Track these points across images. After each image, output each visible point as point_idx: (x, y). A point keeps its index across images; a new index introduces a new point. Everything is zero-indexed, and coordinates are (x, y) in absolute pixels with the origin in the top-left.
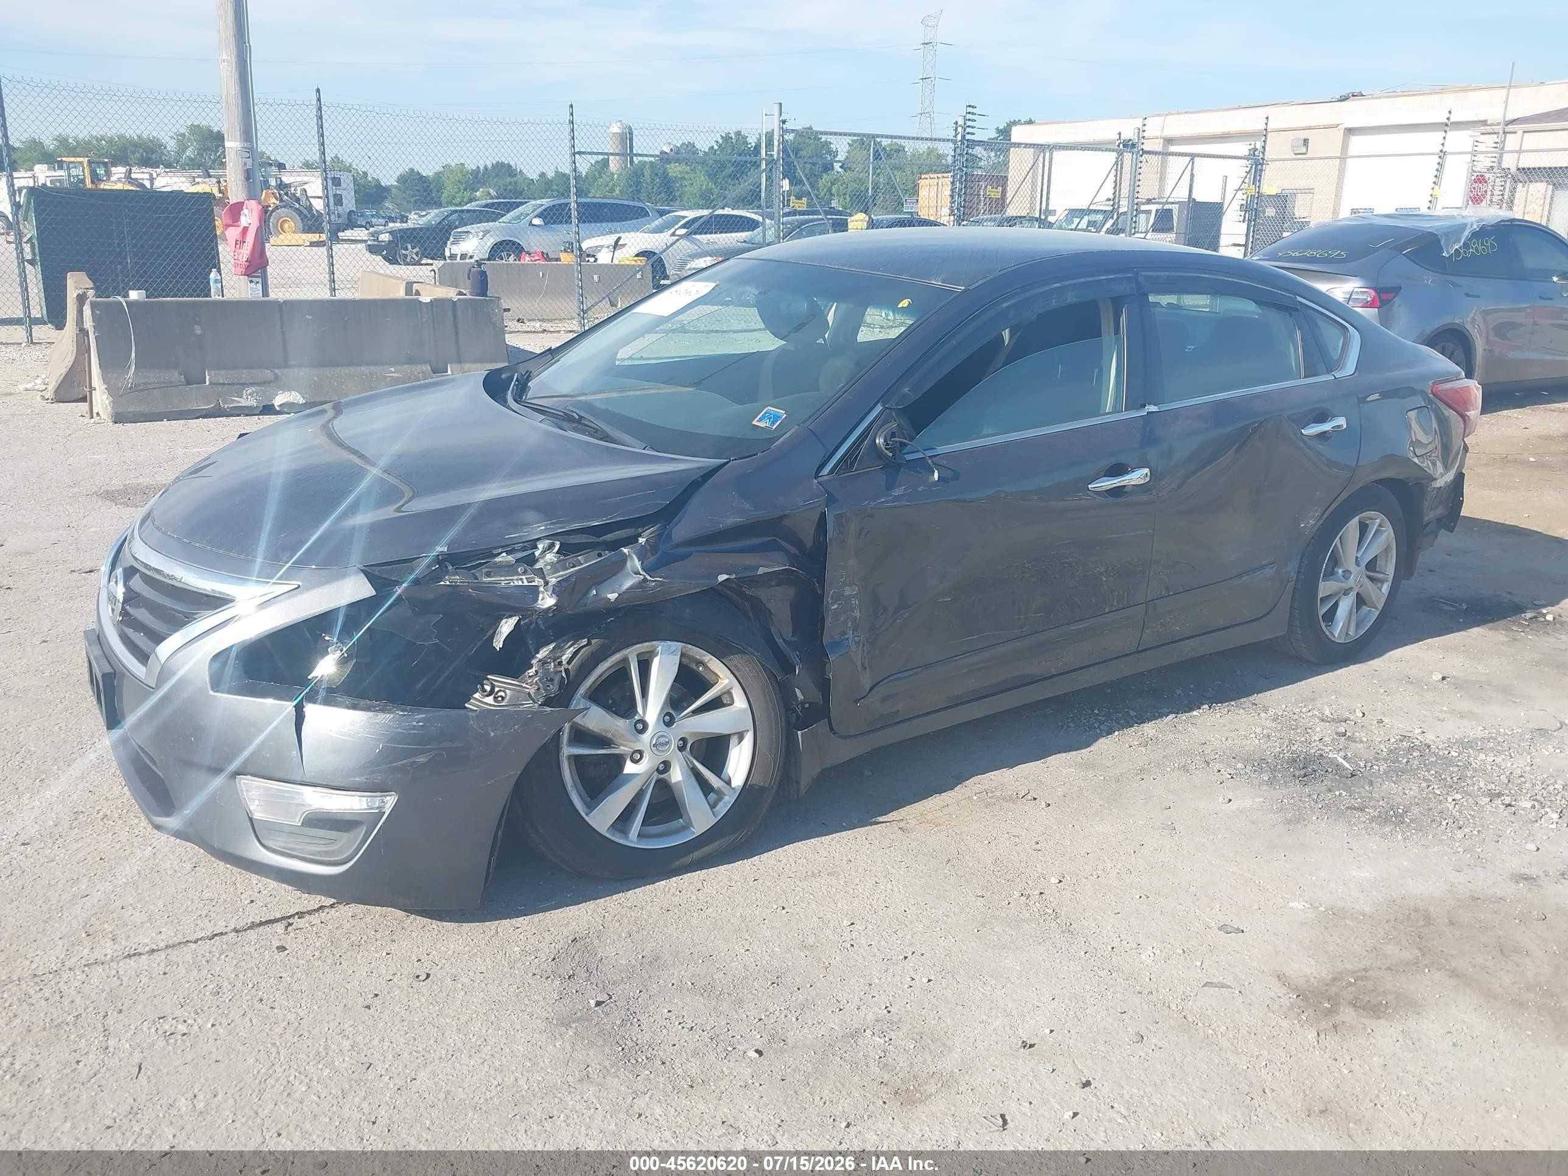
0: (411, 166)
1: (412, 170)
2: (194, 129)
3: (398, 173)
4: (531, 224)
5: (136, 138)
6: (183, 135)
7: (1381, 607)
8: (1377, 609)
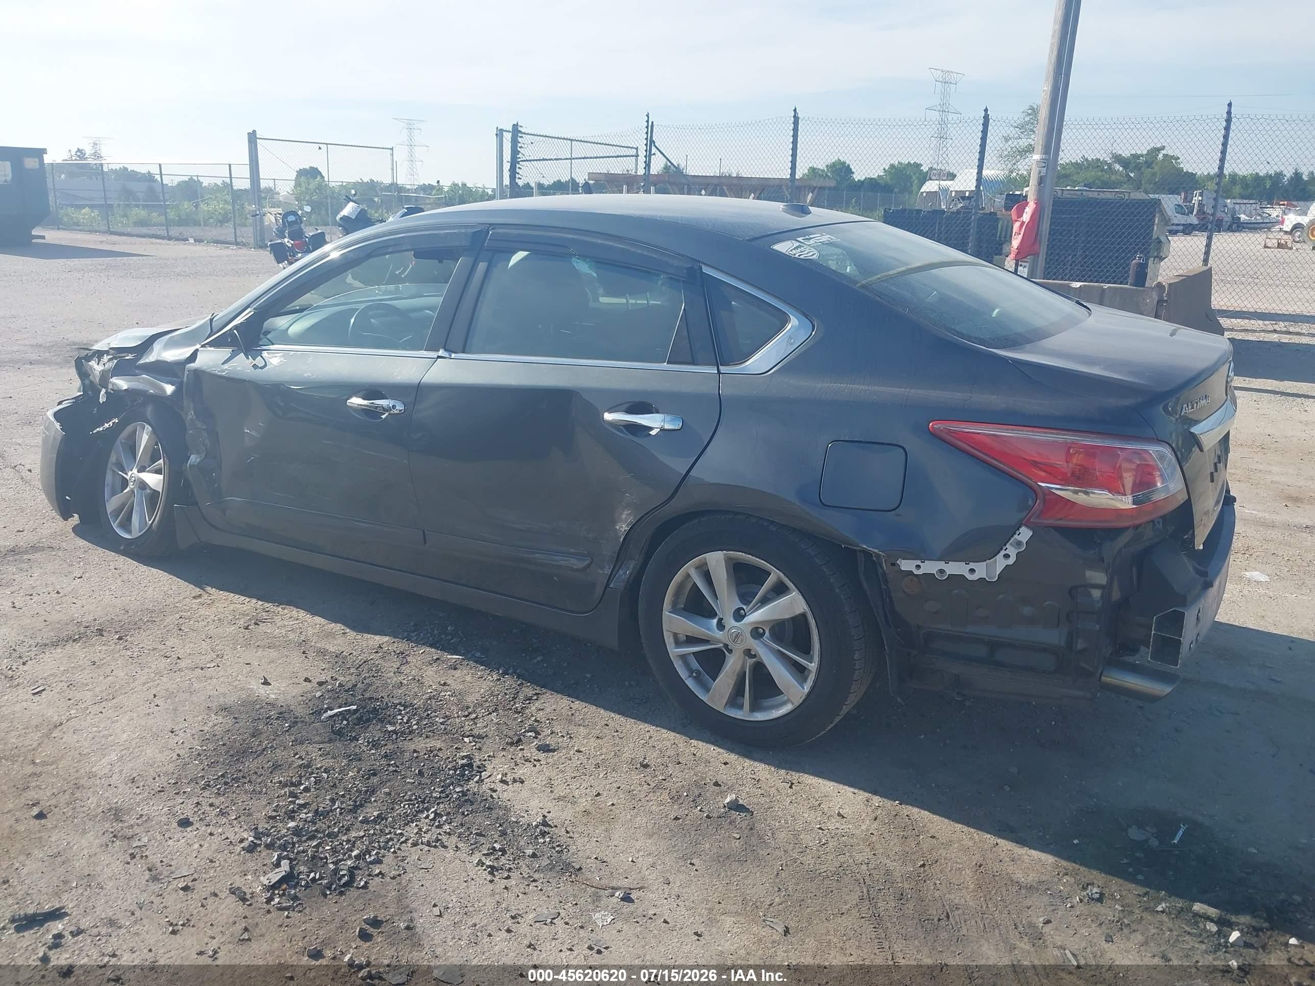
7: (797, 704)
8: (792, 703)
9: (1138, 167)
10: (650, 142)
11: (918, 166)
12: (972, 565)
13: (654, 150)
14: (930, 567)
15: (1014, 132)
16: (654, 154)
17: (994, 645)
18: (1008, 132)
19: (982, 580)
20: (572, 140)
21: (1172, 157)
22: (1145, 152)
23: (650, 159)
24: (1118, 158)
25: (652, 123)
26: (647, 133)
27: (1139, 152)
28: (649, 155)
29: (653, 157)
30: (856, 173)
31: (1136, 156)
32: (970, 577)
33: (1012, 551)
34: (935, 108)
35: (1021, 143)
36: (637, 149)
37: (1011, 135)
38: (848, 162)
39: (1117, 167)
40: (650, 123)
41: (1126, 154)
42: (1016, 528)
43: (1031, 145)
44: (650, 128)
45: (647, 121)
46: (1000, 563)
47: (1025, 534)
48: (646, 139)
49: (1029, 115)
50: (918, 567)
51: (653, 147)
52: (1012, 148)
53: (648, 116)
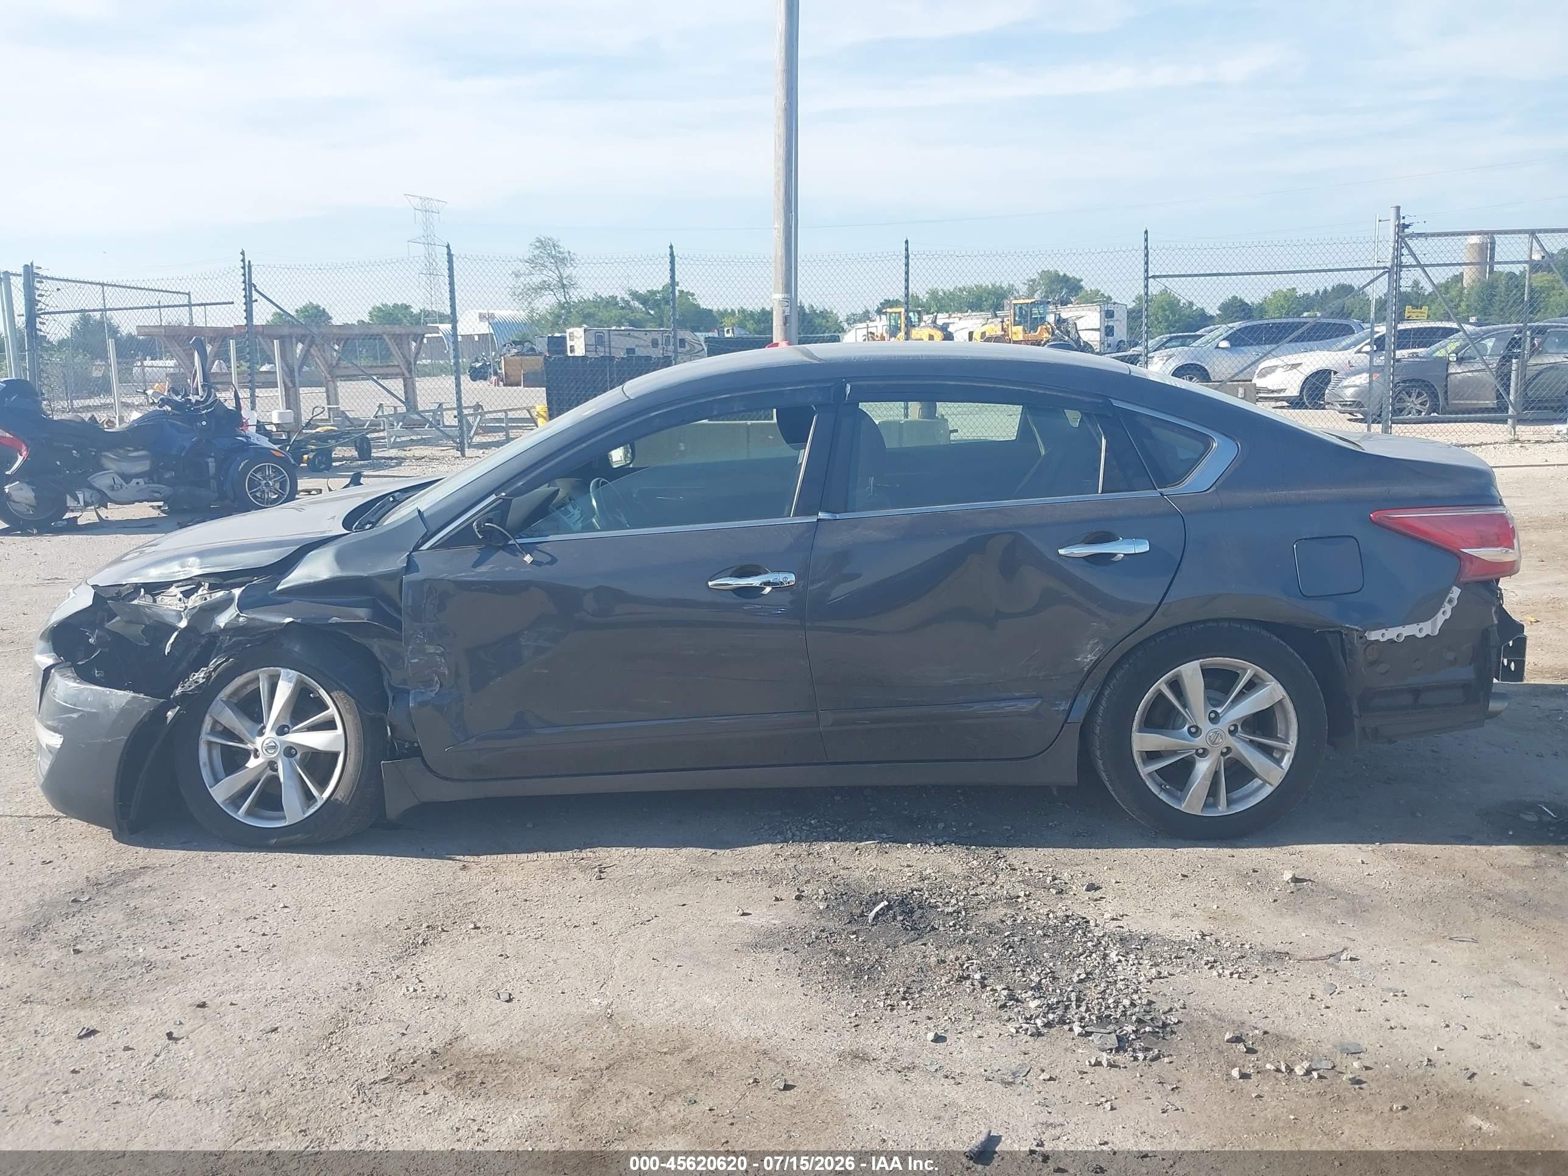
0: (1234, 293)
1: (1235, 298)
2: (1044, 274)
3: (1221, 301)
4: (1217, 347)
5: (990, 287)
6: (1034, 281)
7: (1276, 784)
8: (1271, 784)
9: (657, 305)
10: (249, 286)
11: (407, 307)
12: (1421, 625)
13: (255, 296)
14: (1391, 634)
15: (524, 268)
16: (256, 301)
17: (1416, 692)
18: (518, 268)
19: (1428, 635)
20: (103, 285)
21: (688, 293)
22: (661, 288)
23: (252, 307)
24: (635, 295)
25: (249, 262)
26: (244, 275)
27: (655, 289)
28: (249, 302)
29: (254, 304)
30: (335, 319)
31: (653, 293)
32: (1419, 635)
33: (1448, 608)
34: (418, 240)
35: (534, 280)
36: (189, 294)
37: (522, 272)
38: (322, 306)
39: (636, 304)
40: (247, 263)
41: (642, 291)
42: (1448, 590)
43: (545, 282)
44: (247, 269)
45: (243, 260)
46: (1441, 619)
47: (1456, 592)
48: (244, 282)
49: (538, 248)
50: (1383, 635)
51: (254, 292)
52: (525, 285)
53: (243, 253)
